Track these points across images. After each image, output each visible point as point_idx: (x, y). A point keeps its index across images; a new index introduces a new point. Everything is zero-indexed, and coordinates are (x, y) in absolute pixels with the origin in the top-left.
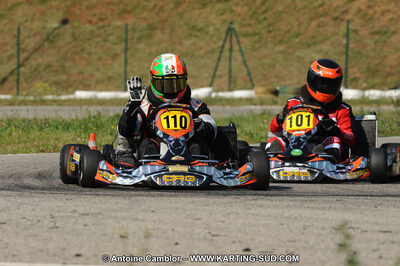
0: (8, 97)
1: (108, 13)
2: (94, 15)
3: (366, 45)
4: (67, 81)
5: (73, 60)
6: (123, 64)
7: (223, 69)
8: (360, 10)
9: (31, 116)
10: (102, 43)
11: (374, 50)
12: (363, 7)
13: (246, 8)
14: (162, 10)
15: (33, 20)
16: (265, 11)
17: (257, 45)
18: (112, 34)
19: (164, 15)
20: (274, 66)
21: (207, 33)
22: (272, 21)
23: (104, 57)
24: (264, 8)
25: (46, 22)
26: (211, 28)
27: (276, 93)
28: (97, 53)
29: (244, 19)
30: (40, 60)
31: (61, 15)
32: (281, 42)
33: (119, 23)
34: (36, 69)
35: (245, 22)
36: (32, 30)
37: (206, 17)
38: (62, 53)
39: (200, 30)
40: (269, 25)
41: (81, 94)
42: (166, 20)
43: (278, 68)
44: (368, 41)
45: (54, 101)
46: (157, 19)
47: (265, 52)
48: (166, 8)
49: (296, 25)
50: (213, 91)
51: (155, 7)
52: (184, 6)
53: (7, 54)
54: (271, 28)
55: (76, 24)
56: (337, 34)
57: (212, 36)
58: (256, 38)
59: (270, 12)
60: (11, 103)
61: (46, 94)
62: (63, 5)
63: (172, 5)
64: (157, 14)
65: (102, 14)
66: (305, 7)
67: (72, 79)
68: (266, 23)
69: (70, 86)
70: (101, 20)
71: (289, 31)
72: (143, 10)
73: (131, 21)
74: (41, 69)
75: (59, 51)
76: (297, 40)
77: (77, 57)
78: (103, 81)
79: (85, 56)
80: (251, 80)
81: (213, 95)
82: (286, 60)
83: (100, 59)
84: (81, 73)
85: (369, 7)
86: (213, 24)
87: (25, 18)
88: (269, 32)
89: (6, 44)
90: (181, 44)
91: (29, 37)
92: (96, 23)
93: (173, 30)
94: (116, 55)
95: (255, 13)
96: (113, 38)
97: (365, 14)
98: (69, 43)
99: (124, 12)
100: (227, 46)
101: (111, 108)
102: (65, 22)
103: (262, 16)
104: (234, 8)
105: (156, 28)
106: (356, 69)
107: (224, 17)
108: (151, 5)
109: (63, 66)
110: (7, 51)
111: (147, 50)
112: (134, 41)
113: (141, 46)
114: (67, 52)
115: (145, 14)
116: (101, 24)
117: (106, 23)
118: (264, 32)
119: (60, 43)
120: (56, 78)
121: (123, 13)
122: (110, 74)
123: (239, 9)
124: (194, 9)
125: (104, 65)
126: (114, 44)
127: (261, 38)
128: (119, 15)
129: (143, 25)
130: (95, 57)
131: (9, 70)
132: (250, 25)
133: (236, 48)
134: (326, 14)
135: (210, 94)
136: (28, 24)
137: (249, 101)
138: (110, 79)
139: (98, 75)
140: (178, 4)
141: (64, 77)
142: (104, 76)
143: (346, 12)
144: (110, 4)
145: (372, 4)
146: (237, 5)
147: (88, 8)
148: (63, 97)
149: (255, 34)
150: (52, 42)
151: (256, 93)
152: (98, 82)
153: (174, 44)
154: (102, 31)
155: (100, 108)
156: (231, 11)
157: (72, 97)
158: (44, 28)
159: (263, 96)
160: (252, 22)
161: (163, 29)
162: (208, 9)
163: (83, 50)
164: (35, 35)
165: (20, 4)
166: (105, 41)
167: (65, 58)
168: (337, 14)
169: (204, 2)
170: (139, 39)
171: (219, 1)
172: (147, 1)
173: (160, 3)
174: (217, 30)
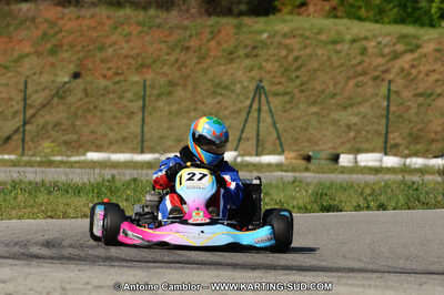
0: (13, 157)
1: (125, 67)
2: (109, 69)
3: (409, 108)
4: (77, 141)
5: (86, 119)
6: (140, 124)
7: (250, 132)
8: (402, 70)
9: (38, 179)
10: (116, 100)
11: (417, 114)
12: (407, 66)
13: (276, 64)
14: (184, 64)
15: (41, 74)
16: (298, 69)
17: (288, 106)
18: (129, 90)
19: (186, 71)
20: (306, 130)
21: (233, 91)
22: (305, 79)
23: (119, 115)
24: (296, 65)
25: (57, 75)
26: (238, 86)
27: (308, 159)
28: (111, 111)
29: (274, 77)
30: (47, 117)
31: (72, 68)
32: (314, 103)
33: (136, 78)
34: (43, 128)
35: (276, 81)
36: (40, 84)
37: (233, 74)
38: (72, 110)
39: (226, 88)
40: (302, 84)
41: (93, 156)
42: (189, 76)
43: (311, 131)
44: (410, 103)
45: (62, 162)
46: (178, 75)
47: (297, 113)
48: (188, 62)
49: (331, 84)
50: (240, 155)
51: (177, 60)
52: (209, 61)
53: (11, 110)
54: (304, 87)
55: (89, 78)
56: (377, 95)
57: (238, 95)
58: (287, 98)
59: (303, 69)
60: (14, 164)
61: (54, 155)
62: (75, 58)
63: (195, 60)
64: (179, 69)
65: (118, 68)
66: (342, 65)
67: (84, 139)
68: (298, 82)
69: (80, 146)
70: (117, 74)
71: (323, 91)
72: (163, 65)
73: (149, 76)
74: (50, 128)
75: (69, 108)
76: (333, 101)
77: (89, 115)
78: (117, 142)
79: (98, 113)
80: (281, 145)
81: (239, 159)
82: (320, 122)
83: (115, 117)
84: (93, 132)
85: (413, 66)
86: (240, 82)
87: (33, 71)
88: (302, 91)
89: (11, 99)
90: (204, 103)
91: (36, 92)
92: (111, 78)
93: (195, 87)
94: (133, 113)
95: (287, 70)
96: (129, 95)
97: (409, 74)
98: (81, 100)
99: (142, 66)
100: (255, 106)
101: (128, 172)
102: (76, 76)
103: (295, 74)
104: (264, 64)
105: (177, 85)
106: (397, 134)
107: (252, 74)
108: (172, 58)
109: (73, 125)
110: (12, 106)
111: (167, 109)
112: (153, 98)
113: (161, 104)
114: (77, 109)
115: (165, 69)
116: (117, 79)
117: (122, 78)
118: (296, 91)
119: (70, 99)
120: (66, 138)
121: (142, 68)
122: (125, 134)
123: (269, 66)
124: (219, 64)
125: (118, 123)
126: (132, 101)
127: (293, 98)
128: (137, 69)
129: (163, 81)
130: (109, 114)
131: (14, 128)
132: (280, 83)
133: (265, 108)
134: (364, 73)
135: (236, 159)
136: (36, 77)
137: (279, 166)
138: (124, 139)
139: (112, 135)
140: (202, 59)
141: (75, 137)
142: (119, 137)
143: (387, 71)
144: (126, 57)
145: (415, 63)
146: (267, 60)
147: (102, 61)
148: (73, 159)
149: (287, 93)
150: (62, 98)
151: (286, 159)
152: (111, 143)
153: (196, 103)
154: (117, 86)
155: (115, 172)
156: (261, 67)
157: (82, 158)
158: (53, 82)
159: (295, 161)
160: (283, 80)
161: (185, 86)
162: (235, 65)
163: (95, 107)
164: (44, 89)
165: (28, 55)
166: (121, 97)
167: (75, 115)
168: (377, 74)
169: (231, 56)
170: (159, 96)
171: (247, 56)
172: (168, 54)
173: (183, 57)
174: (244, 88)
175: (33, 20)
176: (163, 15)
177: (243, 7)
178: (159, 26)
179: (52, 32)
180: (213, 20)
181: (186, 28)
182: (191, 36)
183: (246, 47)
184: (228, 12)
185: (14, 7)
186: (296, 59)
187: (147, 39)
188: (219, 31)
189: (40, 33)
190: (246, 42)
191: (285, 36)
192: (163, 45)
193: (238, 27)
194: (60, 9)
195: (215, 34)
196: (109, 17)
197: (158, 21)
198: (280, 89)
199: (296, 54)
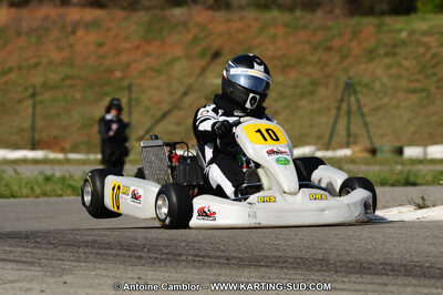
13: (415, 63)
14: (326, 64)
15: (191, 76)
16: (435, 66)
17: (424, 102)
19: (328, 70)
21: (372, 89)
24: (433, 62)
26: (377, 84)
29: (412, 74)
33: (280, 79)
35: (413, 78)
37: (373, 72)
39: (366, 86)
40: (438, 81)
42: (330, 76)
46: (321, 74)
47: (432, 108)
48: (330, 62)
51: (320, 61)
52: (351, 60)
54: (440, 84)
57: (377, 93)
58: (424, 94)
59: (440, 67)
63: (337, 59)
64: (322, 69)
68: (434, 79)
72: (307, 65)
73: (293, 75)
86: (380, 80)
88: (439, 88)
89: (162, 102)
91: (185, 94)
95: (424, 67)
99: (287, 66)
103: (431, 72)
104: (403, 62)
105: (319, 84)
107: (391, 72)
108: (315, 58)
111: (309, 108)
112: (296, 97)
113: (303, 103)
115: (309, 69)
118: (433, 88)
121: (286, 68)
123: (407, 64)
124: (360, 63)
126: (275, 100)
127: (429, 94)
128: (282, 69)
129: (306, 81)
132: (418, 80)
140: (343, 58)
146: (406, 58)
149: (422, 90)
156: (400, 65)
158: (202, 84)
160: (421, 77)
161: (326, 85)
165: (179, 59)
169: (371, 55)
170: (302, 96)
171: (387, 55)
172: (312, 54)
173: (325, 57)
174: (383, 85)
175: (185, 24)
176: (308, 16)
177: (385, 7)
178: (304, 27)
179: (201, 35)
180: (355, 21)
181: (328, 29)
182: (333, 37)
183: (386, 45)
184: (370, 12)
185: (168, 12)
186: (434, 56)
187: (292, 40)
188: (360, 31)
189: (191, 36)
190: (387, 40)
191: (424, 34)
192: (307, 47)
193: (379, 27)
194: (210, 13)
195: (356, 34)
196: (256, 20)
197: (302, 22)
198: (417, 86)
199: (433, 51)
